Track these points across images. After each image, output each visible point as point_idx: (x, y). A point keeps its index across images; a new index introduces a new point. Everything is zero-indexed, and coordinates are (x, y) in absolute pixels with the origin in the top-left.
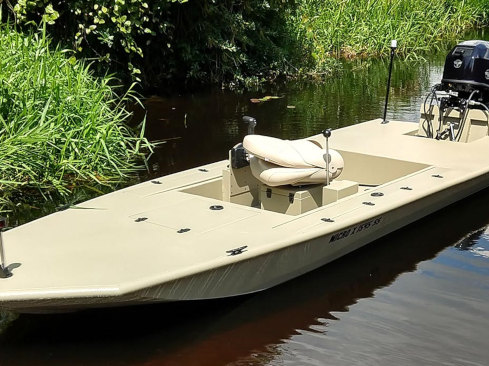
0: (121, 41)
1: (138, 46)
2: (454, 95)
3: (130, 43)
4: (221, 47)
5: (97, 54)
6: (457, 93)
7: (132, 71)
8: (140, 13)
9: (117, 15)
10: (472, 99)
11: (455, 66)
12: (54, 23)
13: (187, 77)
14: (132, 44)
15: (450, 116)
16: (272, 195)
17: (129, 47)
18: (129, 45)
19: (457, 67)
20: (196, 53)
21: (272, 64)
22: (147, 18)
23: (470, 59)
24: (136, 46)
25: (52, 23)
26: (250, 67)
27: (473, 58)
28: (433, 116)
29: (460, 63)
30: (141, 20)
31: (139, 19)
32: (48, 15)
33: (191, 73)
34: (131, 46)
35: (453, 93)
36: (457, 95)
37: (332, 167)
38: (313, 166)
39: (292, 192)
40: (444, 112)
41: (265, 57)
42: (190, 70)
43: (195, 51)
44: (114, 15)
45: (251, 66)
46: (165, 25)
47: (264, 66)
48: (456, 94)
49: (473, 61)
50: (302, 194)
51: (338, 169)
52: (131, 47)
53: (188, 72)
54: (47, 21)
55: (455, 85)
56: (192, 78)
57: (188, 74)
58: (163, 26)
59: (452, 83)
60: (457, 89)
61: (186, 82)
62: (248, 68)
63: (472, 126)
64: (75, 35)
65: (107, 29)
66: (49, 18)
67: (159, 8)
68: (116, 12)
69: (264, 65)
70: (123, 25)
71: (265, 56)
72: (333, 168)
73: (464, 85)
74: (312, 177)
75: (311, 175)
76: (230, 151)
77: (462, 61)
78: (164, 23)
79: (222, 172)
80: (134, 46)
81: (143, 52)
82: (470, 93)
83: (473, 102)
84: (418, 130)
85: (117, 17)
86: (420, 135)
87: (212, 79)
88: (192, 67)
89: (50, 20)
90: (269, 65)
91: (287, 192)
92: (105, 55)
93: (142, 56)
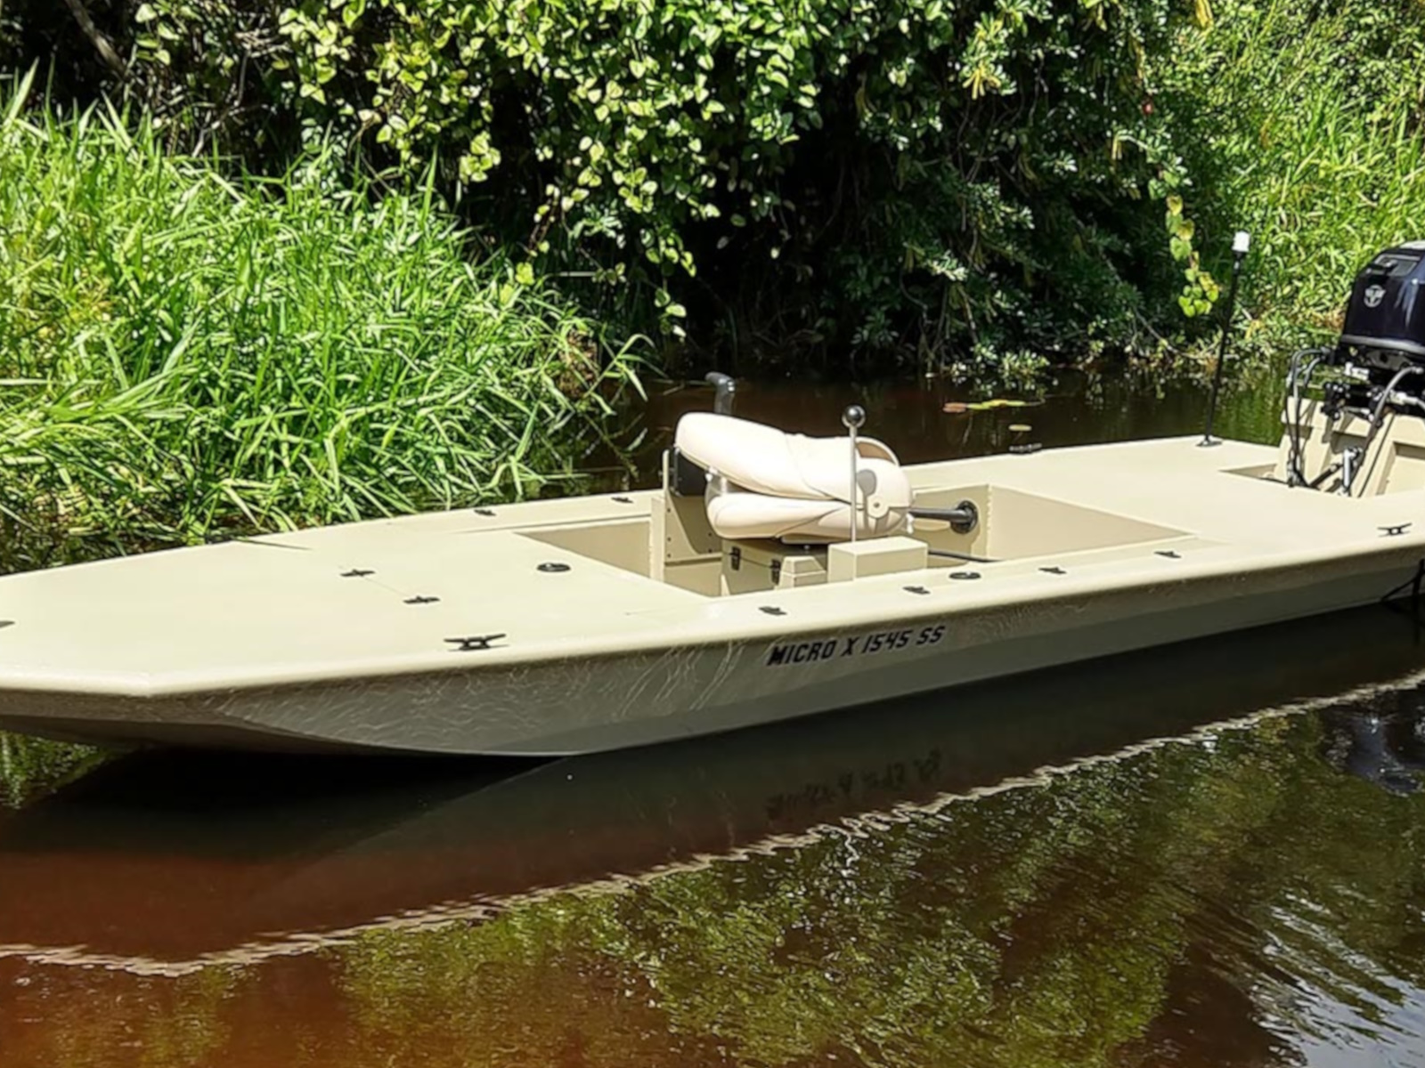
0: (643, 232)
1: (686, 249)
2: (1359, 377)
3: (665, 238)
4: (929, 268)
5: (591, 264)
6: (1366, 372)
7: (663, 309)
8: (693, 166)
9: (626, 165)
10: (1397, 388)
11: (1366, 302)
12: (484, 177)
13: (855, 342)
14: (671, 242)
15: (1349, 430)
16: (742, 562)
17: (663, 249)
18: (662, 243)
19: (1371, 305)
20: (883, 283)
21: (1094, 324)
22: (710, 178)
23: (1406, 283)
24: (681, 247)
25: (479, 177)
26: (1031, 328)
27: (1415, 281)
28: (1311, 429)
29: (1380, 294)
30: (695, 183)
31: (689, 181)
32: (475, 158)
33: (866, 333)
34: (668, 246)
35: (1356, 371)
36: (1365, 378)
37: (876, 501)
38: (827, 495)
39: (777, 557)
40: (1335, 420)
41: (1076, 306)
42: (863, 323)
43: (880, 278)
44: (617, 167)
45: (1037, 324)
46: (767, 200)
47: (1074, 329)
48: (1362, 375)
49: (1414, 291)
50: (797, 563)
51: (891, 509)
52: (669, 250)
53: (859, 329)
54: (469, 172)
55: (1365, 351)
56: (865, 346)
57: (858, 336)
58: (761, 203)
59: (1356, 346)
60: (1369, 363)
61: (852, 356)
62: (1026, 331)
63: (1399, 459)
64: (536, 211)
65: (611, 201)
66: (477, 165)
67: (755, 156)
68: (623, 157)
69: (1074, 324)
70: (637, 192)
71: (1079, 302)
72: (877, 505)
73: (1385, 354)
74: (822, 522)
75: (820, 517)
76: (666, 455)
77: (1384, 288)
78: (763, 195)
79: (650, 506)
80: (676, 247)
81: (695, 262)
82: (1393, 373)
83: (1401, 398)
84: (1274, 465)
85: (626, 171)
86: (1276, 477)
87: (921, 351)
88: (870, 318)
89: (477, 170)
90: (1086, 328)
91: (768, 557)
92: (614, 268)
93: (693, 272)
